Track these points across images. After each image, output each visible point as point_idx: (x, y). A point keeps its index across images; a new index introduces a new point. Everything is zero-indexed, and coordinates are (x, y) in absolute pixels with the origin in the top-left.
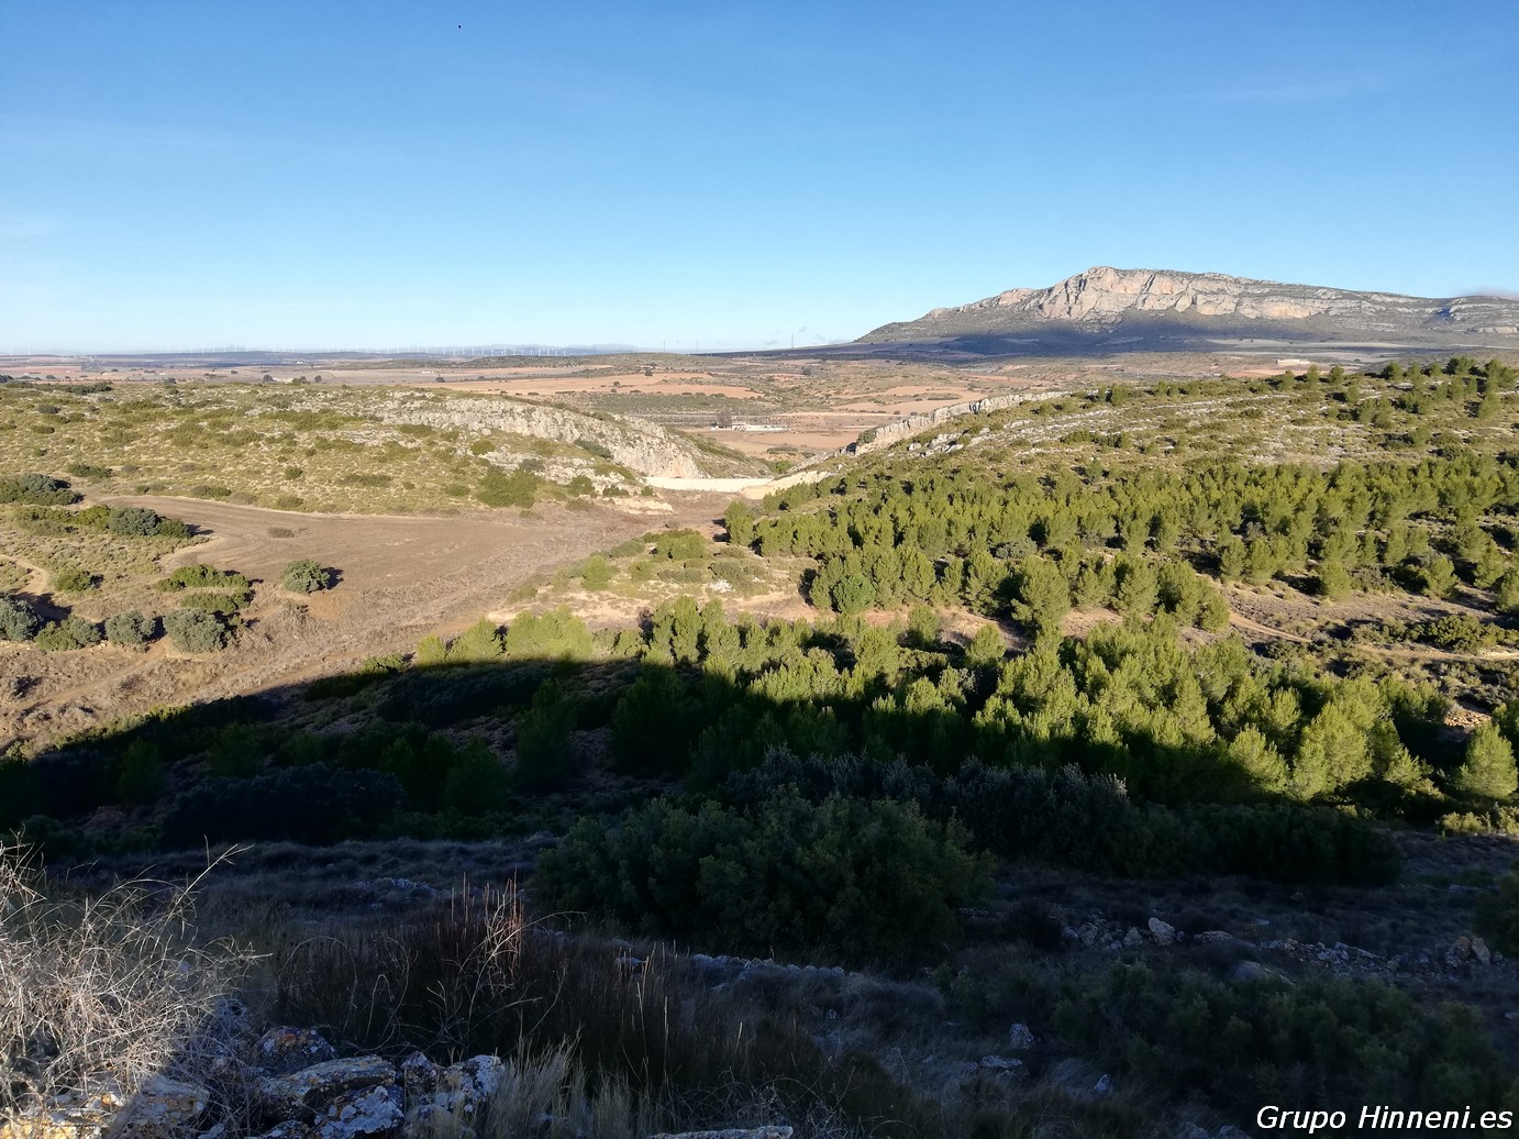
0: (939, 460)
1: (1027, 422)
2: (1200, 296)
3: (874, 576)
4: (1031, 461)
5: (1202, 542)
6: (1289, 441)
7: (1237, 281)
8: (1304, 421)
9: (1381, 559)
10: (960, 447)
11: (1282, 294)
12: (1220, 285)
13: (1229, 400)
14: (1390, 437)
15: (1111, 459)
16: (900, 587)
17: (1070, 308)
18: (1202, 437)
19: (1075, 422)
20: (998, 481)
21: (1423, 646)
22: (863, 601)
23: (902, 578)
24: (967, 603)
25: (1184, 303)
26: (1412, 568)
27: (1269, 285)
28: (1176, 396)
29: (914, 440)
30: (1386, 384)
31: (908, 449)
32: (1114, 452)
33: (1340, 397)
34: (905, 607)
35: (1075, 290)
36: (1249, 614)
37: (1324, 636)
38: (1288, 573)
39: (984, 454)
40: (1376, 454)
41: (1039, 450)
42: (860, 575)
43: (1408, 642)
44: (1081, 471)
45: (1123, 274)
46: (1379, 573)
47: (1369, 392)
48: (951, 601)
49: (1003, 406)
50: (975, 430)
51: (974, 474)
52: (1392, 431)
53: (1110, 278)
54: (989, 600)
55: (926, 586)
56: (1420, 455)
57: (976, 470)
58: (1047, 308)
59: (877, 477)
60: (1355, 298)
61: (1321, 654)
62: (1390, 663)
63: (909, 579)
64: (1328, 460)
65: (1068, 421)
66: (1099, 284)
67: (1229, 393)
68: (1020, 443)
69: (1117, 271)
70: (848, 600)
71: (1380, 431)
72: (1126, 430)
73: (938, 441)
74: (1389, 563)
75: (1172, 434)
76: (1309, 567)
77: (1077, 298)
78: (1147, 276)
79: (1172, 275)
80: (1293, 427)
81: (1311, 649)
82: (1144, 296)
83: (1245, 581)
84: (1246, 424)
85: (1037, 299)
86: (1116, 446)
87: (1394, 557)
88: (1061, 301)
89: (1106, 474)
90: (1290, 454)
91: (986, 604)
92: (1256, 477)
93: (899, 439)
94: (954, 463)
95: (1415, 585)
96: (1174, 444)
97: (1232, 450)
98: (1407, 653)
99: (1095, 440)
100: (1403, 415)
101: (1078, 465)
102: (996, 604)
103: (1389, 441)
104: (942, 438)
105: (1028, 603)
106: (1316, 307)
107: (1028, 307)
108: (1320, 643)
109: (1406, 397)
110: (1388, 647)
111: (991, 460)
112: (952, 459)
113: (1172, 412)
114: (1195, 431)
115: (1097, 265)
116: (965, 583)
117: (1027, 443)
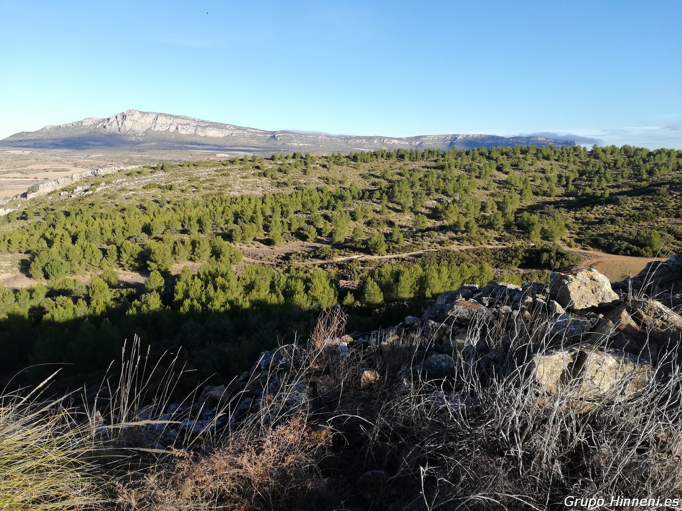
0: (80, 199)
1: (124, 180)
2: (179, 126)
3: (67, 258)
4: (131, 198)
5: (222, 229)
6: (242, 185)
7: (194, 120)
8: (246, 178)
9: (290, 229)
10: (90, 192)
11: (213, 126)
12: (187, 121)
13: (215, 169)
14: (279, 183)
15: (169, 196)
16: (84, 262)
17: (120, 128)
18: (207, 184)
19: (149, 179)
20: (115, 208)
21: (315, 259)
22: (64, 272)
23: (84, 257)
24: (122, 266)
25: (173, 129)
26: (302, 232)
27: (207, 122)
28: (192, 167)
29: (63, 190)
30: (273, 162)
31: (60, 194)
32: (170, 192)
33: (258, 168)
34: (87, 272)
35: (121, 120)
36: (248, 256)
37: (280, 260)
38: (258, 238)
39: (104, 195)
40: (275, 190)
41: (133, 193)
42: (59, 259)
43: (309, 258)
44: (157, 202)
45: (144, 114)
46: (290, 235)
47: (268, 166)
48: (113, 266)
49: (110, 172)
50: (98, 184)
51: (102, 205)
52: (279, 181)
53: (137, 115)
54: (133, 263)
55: (98, 260)
56: (290, 190)
57: (104, 203)
58: (108, 127)
59: (45, 210)
60: (241, 130)
61: (282, 267)
62: (306, 267)
63: (88, 257)
64: (259, 193)
65: (145, 179)
66: (133, 118)
67: (214, 166)
68: (123, 190)
69: (140, 112)
70: (55, 272)
71: (275, 181)
72: (173, 183)
73: (77, 190)
74: (293, 231)
75: (194, 183)
76: (265, 235)
77: (122, 124)
78: (155, 115)
79: (166, 115)
80: (242, 180)
81: (277, 266)
82: (154, 124)
83: (243, 243)
84: (224, 179)
85: (102, 123)
86: (170, 189)
87: (294, 227)
88: (115, 124)
89: (168, 202)
90: (244, 191)
91: (131, 265)
92: (234, 201)
93: (53, 190)
94: (89, 200)
95: (304, 238)
96: (196, 188)
97: (221, 190)
98: (310, 263)
99: (160, 187)
100: (281, 174)
101: (154, 199)
102: (137, 265)
103: (279, 185)
104: (79, 188)
105: (155, 262)
106: (227, 133)
107: (98, 127)
108: (280, 263)
109: (281, 167)
110: (304, 262)
111: (109, 198)
112: (88, 199)
113: (192, 174)
114: (203, 182)
115: (131, 109)
116: (119, 257)
117: (126, 190)
